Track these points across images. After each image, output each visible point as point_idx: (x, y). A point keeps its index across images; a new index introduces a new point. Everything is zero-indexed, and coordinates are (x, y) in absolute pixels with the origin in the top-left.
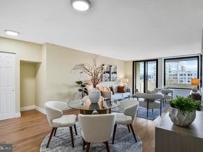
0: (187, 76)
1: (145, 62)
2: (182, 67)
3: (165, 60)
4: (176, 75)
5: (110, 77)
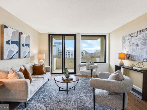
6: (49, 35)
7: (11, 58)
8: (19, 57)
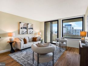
0: (74, 32)
1: (51, 22)
2: (73, 28)
3: (63, 20)
4: (70, 31)
5: (27, 31)
6: (45, 22)
7: (23, 34)
8: (27, 34)
